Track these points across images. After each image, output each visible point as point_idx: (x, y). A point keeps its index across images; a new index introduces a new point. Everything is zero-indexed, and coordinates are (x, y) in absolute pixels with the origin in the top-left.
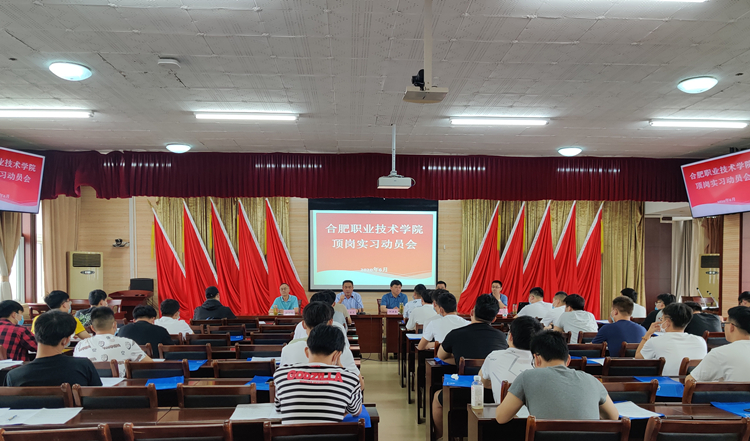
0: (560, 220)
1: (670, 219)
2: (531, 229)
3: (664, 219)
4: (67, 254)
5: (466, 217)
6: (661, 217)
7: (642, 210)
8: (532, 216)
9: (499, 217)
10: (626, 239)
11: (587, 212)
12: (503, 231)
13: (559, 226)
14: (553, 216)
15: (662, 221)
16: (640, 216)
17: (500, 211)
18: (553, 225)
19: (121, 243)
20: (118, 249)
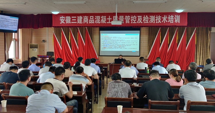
4: (28, 44)
5: (150, 32)
19: (44, 41)
20: (43, 43)
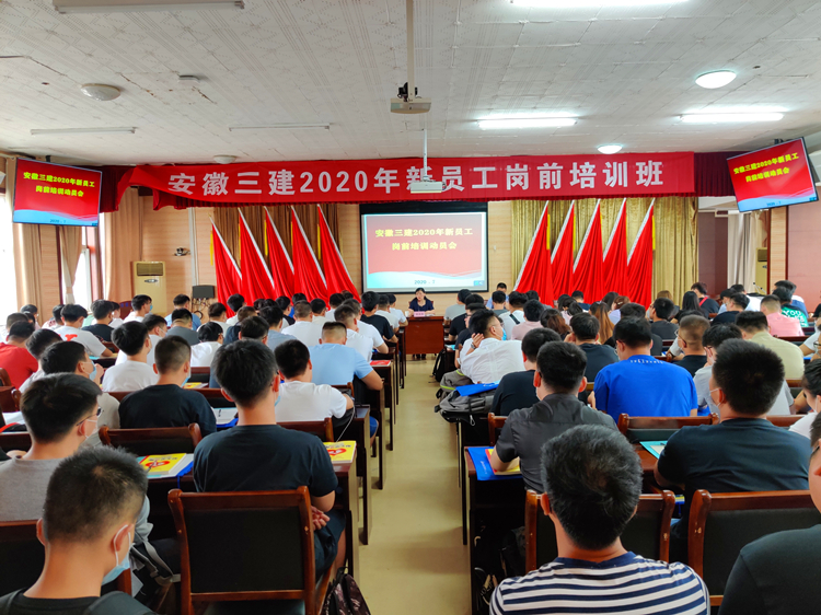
0: (611, 217)
1: (726, 212)
2: (582, 227)
3: (719, 213)
4: (131, 264)
5: (515, 217)
6: (716, 211)
7: (695, 205)
8: (582, 214)
9: (549, 216)
10: (678, 235)
11: (639, 209)
12: (554, 230)
13: (610, 224)
14: (603, 213)
15: (716, 216)
16: (693, 212)
17: (549, 209)
18: (603, 222)
19: (183, 252)
20: (179, 258)
